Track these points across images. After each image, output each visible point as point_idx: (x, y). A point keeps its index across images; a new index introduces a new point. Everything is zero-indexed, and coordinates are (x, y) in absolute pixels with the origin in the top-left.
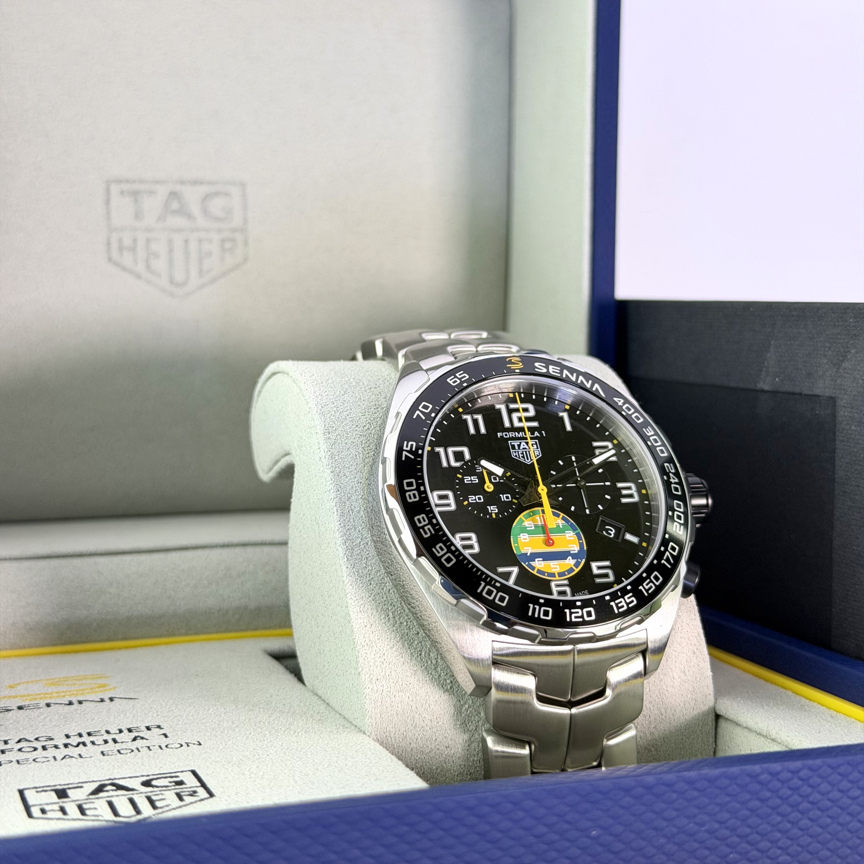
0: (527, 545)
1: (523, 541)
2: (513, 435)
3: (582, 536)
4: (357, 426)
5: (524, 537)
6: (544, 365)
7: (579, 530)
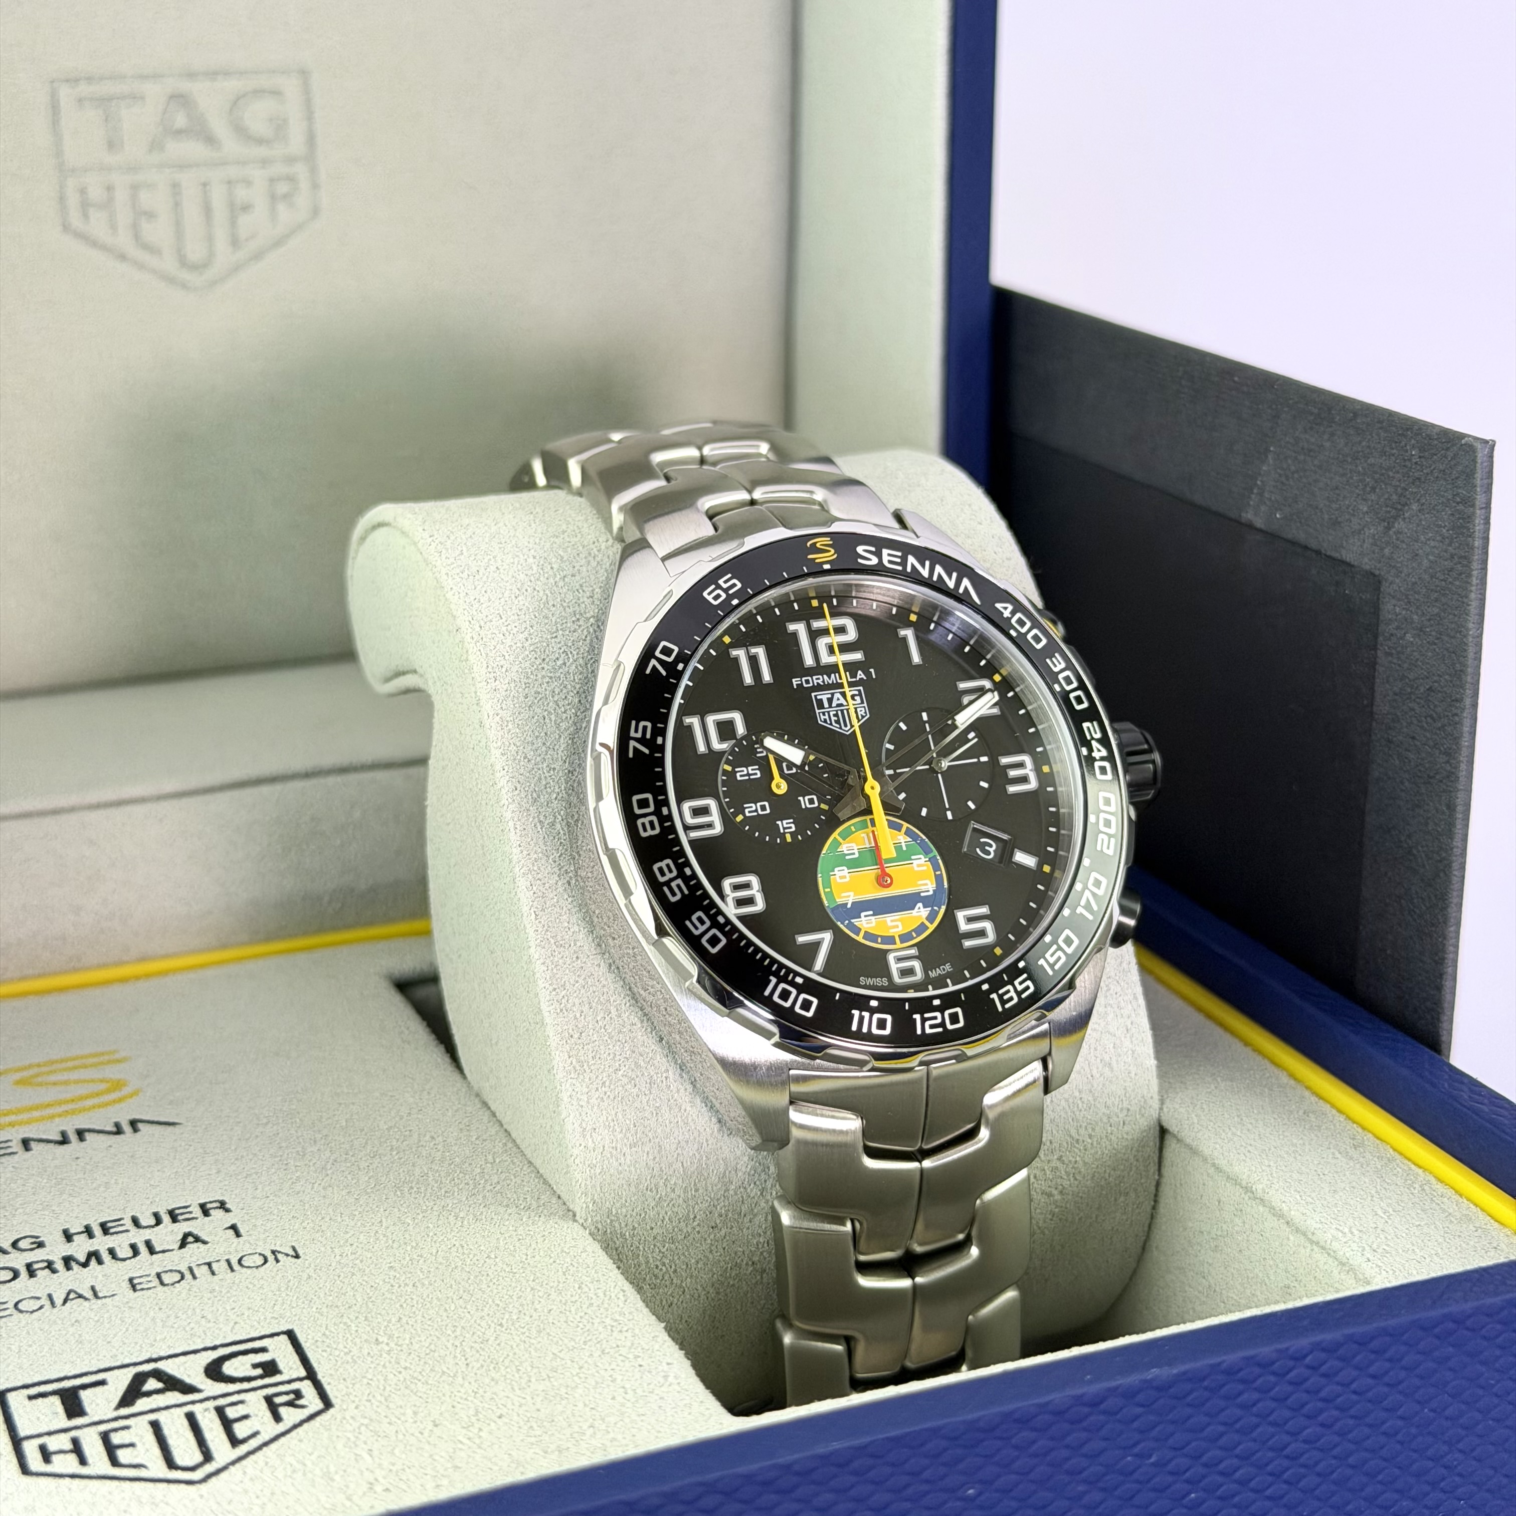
0: (847, 887)
1: (839, 880)
2: (820, 682)
3: (940, 861)
4: (544, 660)
5: (841, 873)
6: (873, 549)
7: (935, 852)
